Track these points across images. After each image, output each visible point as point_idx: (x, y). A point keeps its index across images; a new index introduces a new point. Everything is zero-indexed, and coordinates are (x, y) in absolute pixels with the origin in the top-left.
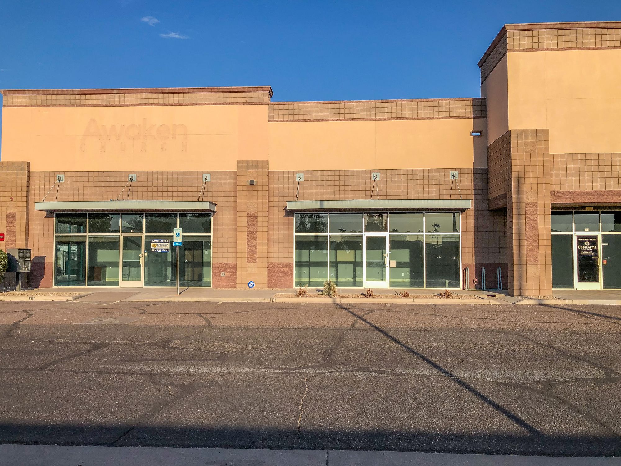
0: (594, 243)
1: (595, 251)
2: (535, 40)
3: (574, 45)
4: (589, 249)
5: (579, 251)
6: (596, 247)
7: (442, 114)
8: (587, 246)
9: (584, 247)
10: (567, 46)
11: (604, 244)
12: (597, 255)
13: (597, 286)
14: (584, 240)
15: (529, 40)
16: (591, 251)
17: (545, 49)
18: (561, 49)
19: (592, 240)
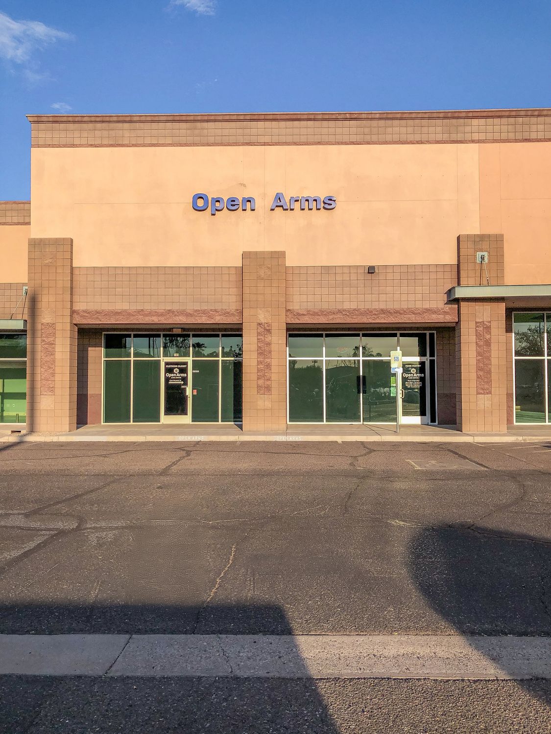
0: (183, 371)
1: (185, 379)
2: (63, 135)
3: (105, 142)
4: (178, 376)
5: (167, 379)
6: (185, 375)
7: (15, 220)
8: (176, 374)
9: (172, 375)
10: (98, 142)
11: (194, 371)
12: (186, 384)
13: (186, 419)
14: (173, 366)
15: (56, 134)
16: (180, 379)
17: (73, 146)
18: (91, 146)
19: (182, 366)
